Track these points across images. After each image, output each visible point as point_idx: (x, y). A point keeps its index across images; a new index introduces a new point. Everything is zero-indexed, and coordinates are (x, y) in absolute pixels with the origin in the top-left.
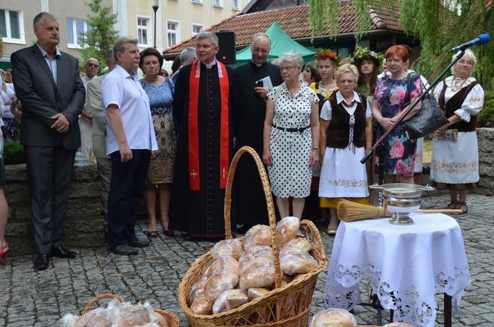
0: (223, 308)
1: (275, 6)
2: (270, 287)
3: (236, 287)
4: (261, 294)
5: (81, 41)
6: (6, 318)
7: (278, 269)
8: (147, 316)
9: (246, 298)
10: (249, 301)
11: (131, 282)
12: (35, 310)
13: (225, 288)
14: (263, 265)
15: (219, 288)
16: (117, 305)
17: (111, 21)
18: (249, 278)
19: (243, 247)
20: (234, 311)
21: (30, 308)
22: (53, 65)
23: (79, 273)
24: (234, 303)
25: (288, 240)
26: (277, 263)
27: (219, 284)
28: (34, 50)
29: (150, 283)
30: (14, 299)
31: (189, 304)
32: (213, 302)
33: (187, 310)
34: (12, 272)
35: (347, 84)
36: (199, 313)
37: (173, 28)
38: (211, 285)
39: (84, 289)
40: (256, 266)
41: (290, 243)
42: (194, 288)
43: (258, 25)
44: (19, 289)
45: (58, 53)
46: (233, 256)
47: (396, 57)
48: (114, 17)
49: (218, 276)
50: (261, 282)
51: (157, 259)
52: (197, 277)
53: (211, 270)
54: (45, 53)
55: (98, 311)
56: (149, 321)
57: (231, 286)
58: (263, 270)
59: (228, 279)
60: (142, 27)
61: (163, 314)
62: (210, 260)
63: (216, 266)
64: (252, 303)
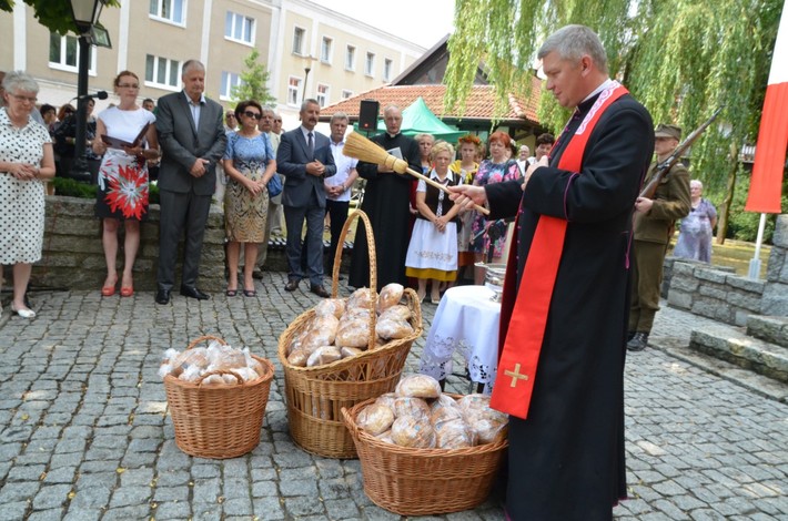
0: (317, 363)
1: (423, 82)
2: (364, 348)
3: (333, 344)
4: (354, 354)
5: (234, 94)
6: (122, 346)
7: (373, 332)
8: (245, 360)
9: (339, 355)
10: (342, 358)
11: (242, 329)
12: (150, 343)
13: (322, 344)
14: (359, 327)
15: (316, 343)
16: (217, 346)
17: (264, 77)
18: (344, 337)
19: (346, 307)
20: (326, 366)
21: (145, 340)
22: (196, 112)
23: (195, 314)
24: (326, 359)
25: (390, 305)
26: (372, 326)
27: (316, 340)
28: (179, 97)
29: (260, 332)
30: (132, 330)
31: (287, 355)
32: (308, 355)
33: (284, 360)
34: (134, 305)
35: (443, 161)
36: (295, 365)
37: (324, 92)
38: (309, 339)
39: (197, 330)
40: (353, 326)
41: (391, 309)
42: (294, 340)
43: (404, 98)
44: (138, 321)
45: (203, 100)
46: (335, 315)
47: (499, 142)
48: (266, 75)
49: (317, 331)
50: (356, 342)
51: (270, 310)
52: (300, 329)
53: (312, 326)
54: (189, 100)
55: (198, 350)
56: (245, 366)
57: (328, 343)
58: (359, 330)
59: (325, 336)
60: (294, 87)
61: (261, 361)
62: (313, 316)
63: (317, 323)
64: (344, 360)
